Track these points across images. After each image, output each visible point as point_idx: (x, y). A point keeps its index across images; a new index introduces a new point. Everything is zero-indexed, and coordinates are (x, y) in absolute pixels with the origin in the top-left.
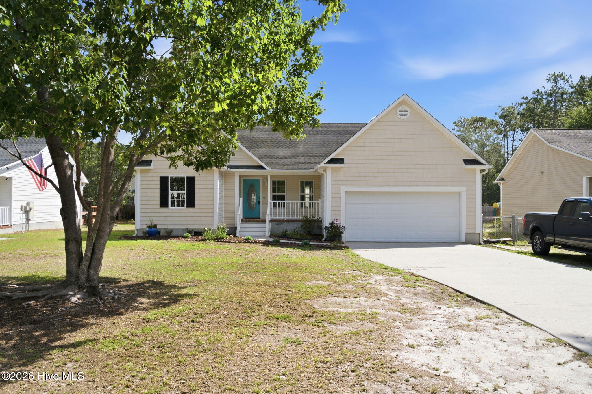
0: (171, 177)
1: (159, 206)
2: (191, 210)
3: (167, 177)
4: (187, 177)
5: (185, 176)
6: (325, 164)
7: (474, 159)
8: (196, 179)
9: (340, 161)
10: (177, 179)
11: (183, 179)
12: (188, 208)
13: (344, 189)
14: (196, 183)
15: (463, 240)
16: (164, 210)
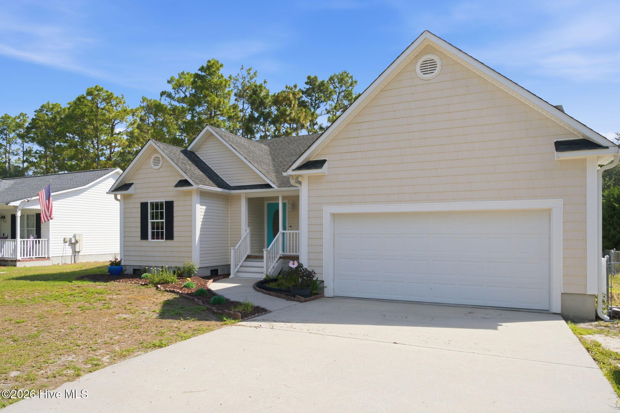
0: (151, 203)
1: (140, 238)
2: (169, 242)
3: (147, 203)
4: (165, 202)
5: (164, 200)
6: (293, 170)
7: (581, 138)
8: (175, 204)
9: (318, 164)
10: (157, 204)
11: (162, 204)
12: (167, 241)
13: (328, 210)
14: (175, 209)
15: (557, 307)
16: (144, 242)
